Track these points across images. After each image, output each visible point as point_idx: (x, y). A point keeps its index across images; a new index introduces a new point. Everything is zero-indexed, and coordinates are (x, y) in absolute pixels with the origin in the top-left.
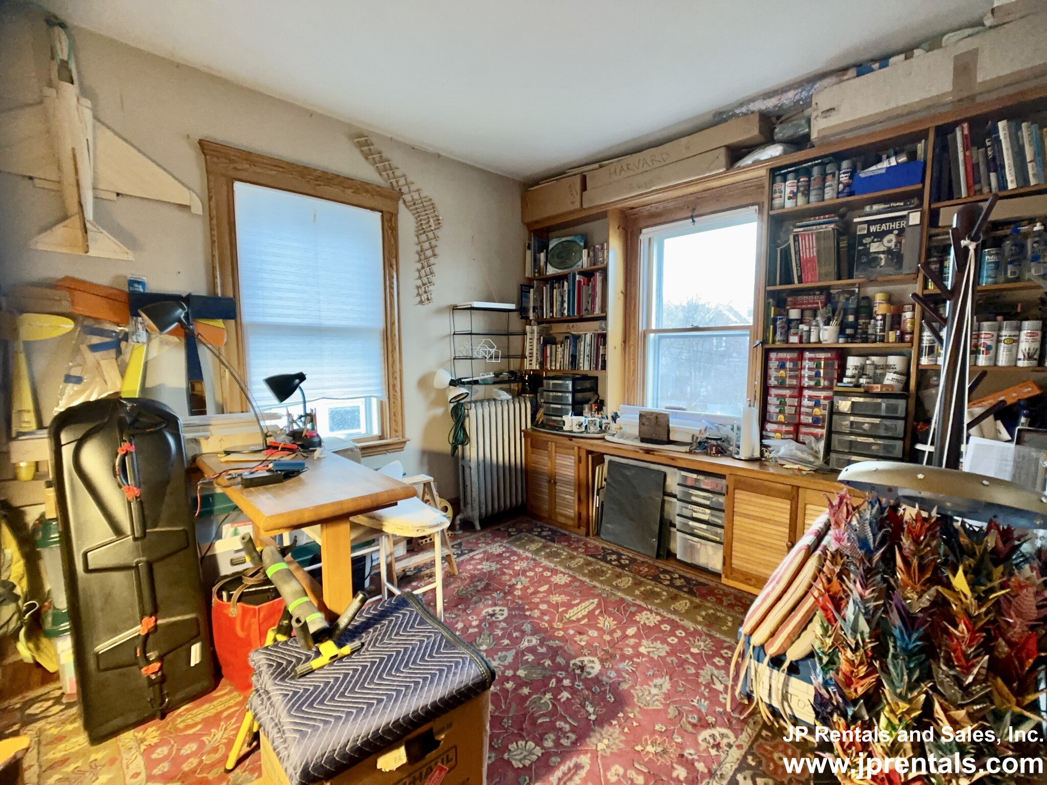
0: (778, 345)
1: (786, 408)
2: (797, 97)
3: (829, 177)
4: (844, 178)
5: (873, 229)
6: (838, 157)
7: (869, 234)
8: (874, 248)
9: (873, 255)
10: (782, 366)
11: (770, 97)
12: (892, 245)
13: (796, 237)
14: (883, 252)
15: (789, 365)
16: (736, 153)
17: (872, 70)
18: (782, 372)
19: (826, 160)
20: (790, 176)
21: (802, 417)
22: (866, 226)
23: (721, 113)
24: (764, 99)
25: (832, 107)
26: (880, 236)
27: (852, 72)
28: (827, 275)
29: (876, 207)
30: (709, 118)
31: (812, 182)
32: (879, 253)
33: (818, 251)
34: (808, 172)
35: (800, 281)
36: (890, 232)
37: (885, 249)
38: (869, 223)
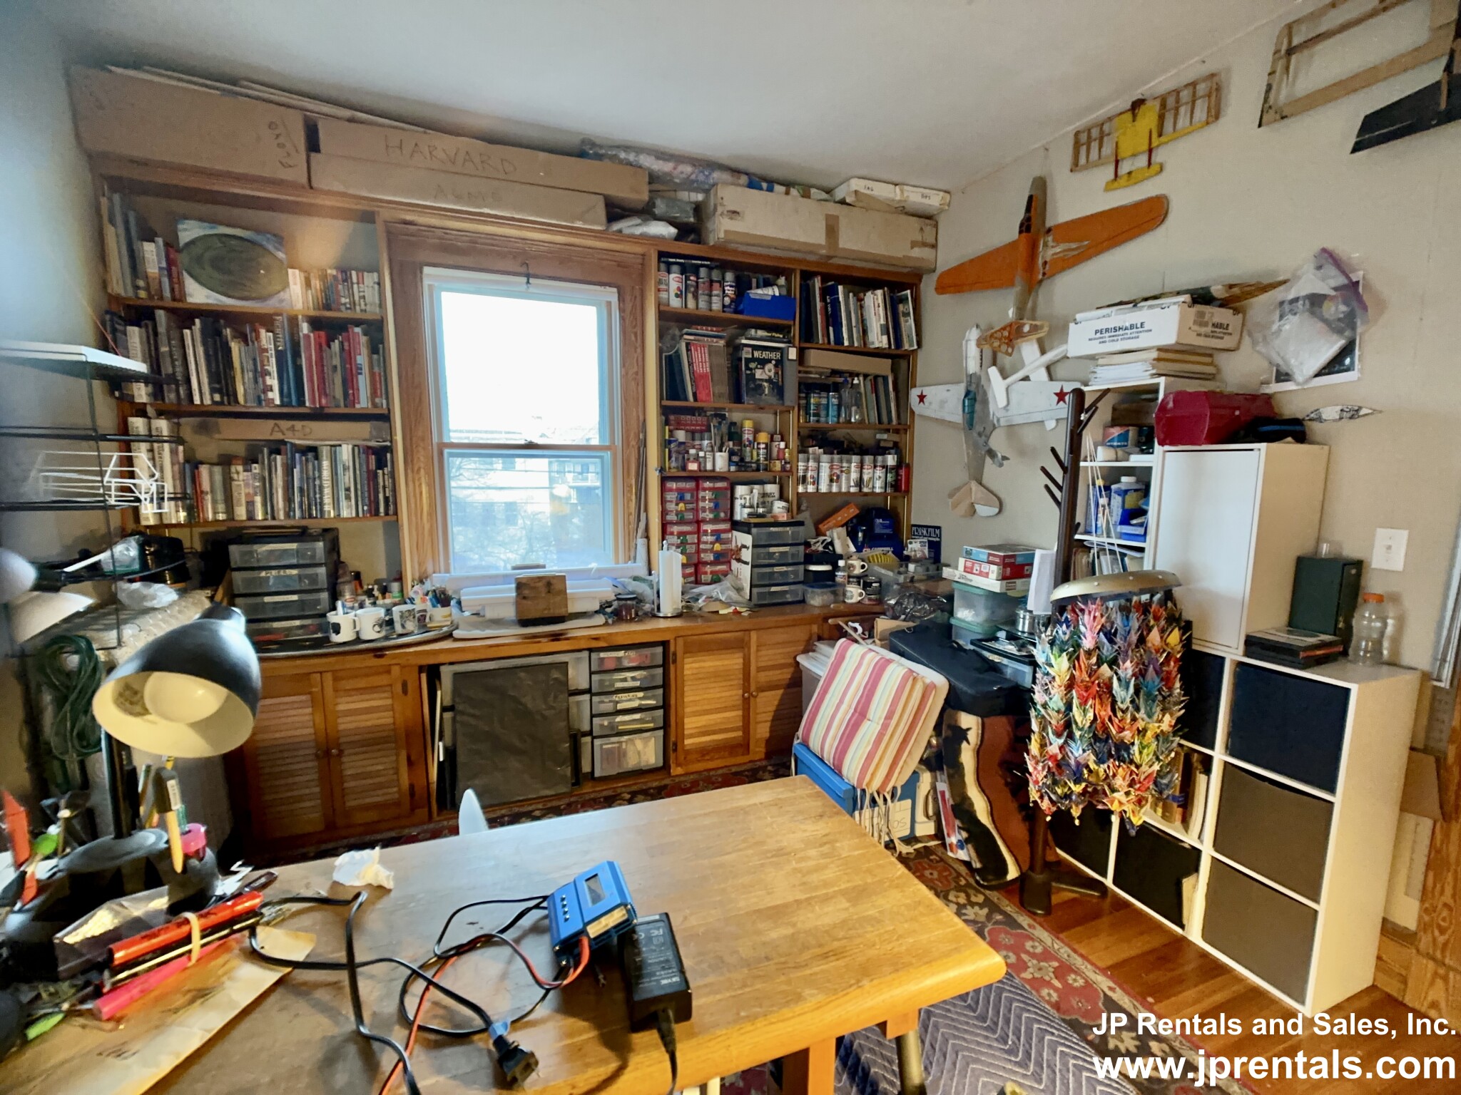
0: (674, 472)
1: (688, 546)
2: (693, 177)
3: (716, 285)
4: (730, 291)
5: (757, 354)
6: (724, 266)
7: (753, 359)
8: (759, 374)
9: (758, 382)
10: (681, 499)
11: (665, 160)
12: (772, 374)
13: (688, 345)
14: (766, 381)
15: (688, 496)
16: (616, 211)
17: (761, 189)
18: (681, 505)
19: (714, 264)
20: (675, 268)
21: (702, 555)
22: (750, 349)
23: (593, 145)
24: (658, 158)
25: (738, 210)
26: (763, 363)
27: (744, 179)
28: (720, 395)
29: (761, 333)
30: (576, 141)
31: (701, 285)
32: (762, 380)
33: (711, 367)
34: (696, 270)
35: (696, 399)
36: (769, 361)
37: (767, 377)
38: (755, 348)
